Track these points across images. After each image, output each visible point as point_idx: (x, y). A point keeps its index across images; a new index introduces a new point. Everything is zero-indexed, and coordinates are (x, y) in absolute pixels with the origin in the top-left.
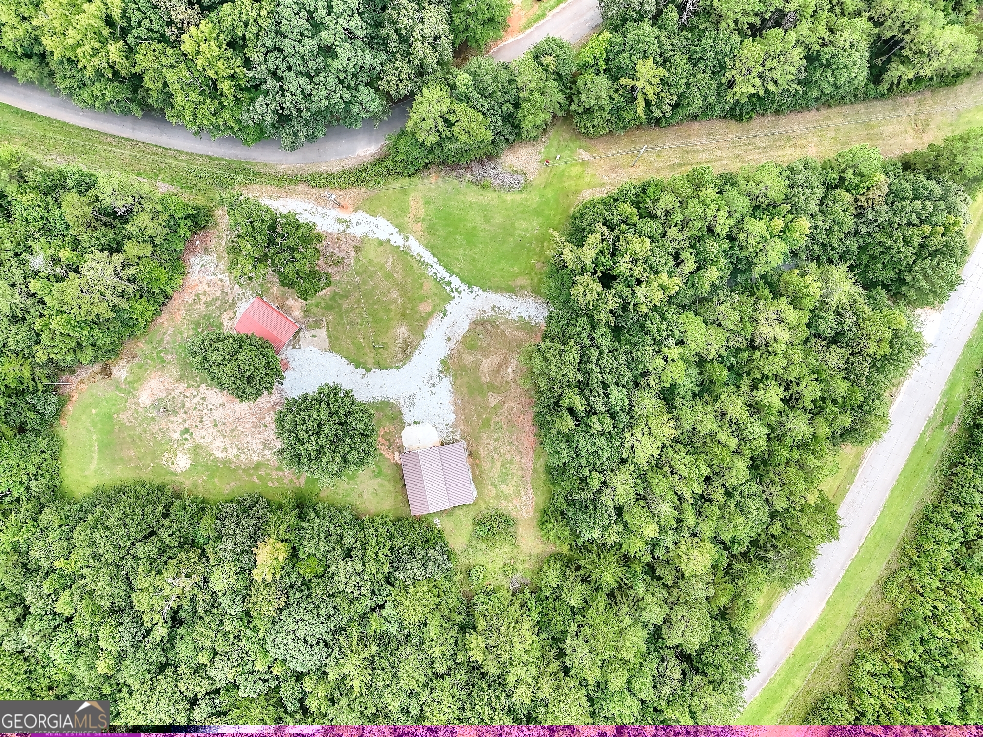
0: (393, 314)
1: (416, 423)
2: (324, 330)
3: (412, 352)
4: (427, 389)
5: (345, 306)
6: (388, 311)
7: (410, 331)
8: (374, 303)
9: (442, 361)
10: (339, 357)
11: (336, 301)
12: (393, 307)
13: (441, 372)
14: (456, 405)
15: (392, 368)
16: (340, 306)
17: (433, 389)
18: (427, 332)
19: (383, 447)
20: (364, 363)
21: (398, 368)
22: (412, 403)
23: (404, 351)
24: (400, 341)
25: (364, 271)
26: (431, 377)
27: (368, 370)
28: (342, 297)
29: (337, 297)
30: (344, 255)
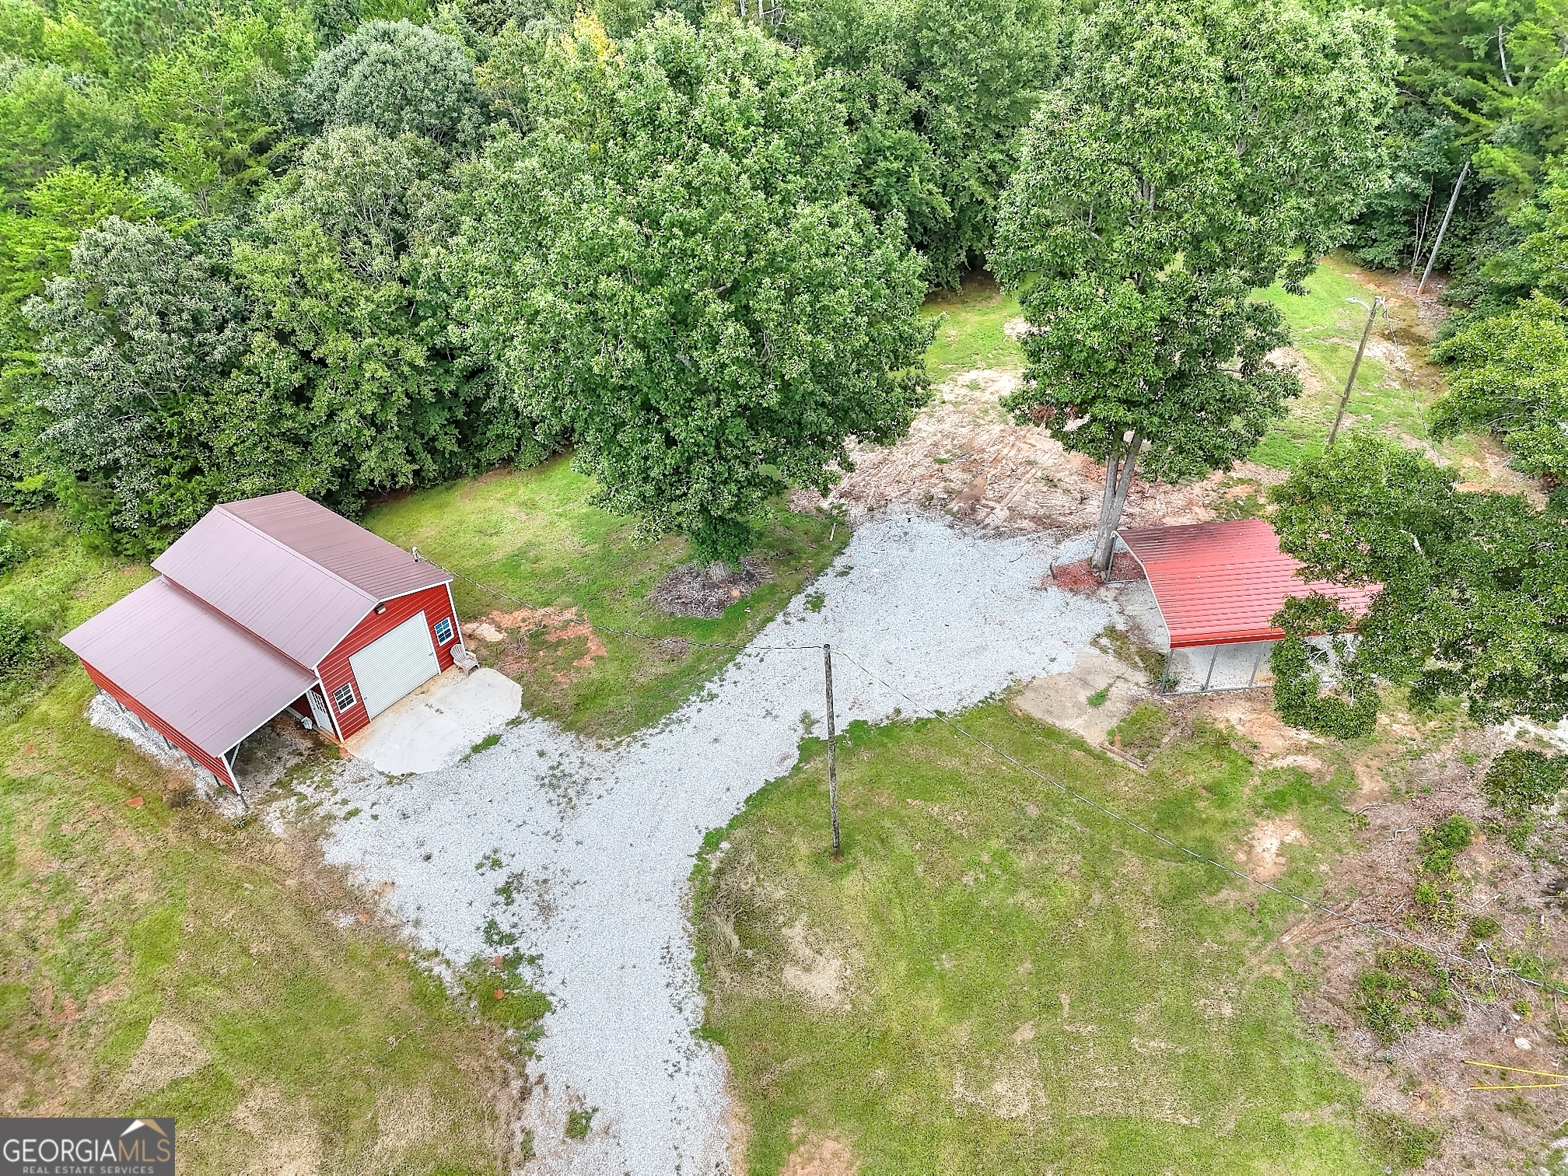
0: (931, 1003)
1: (492, 741)
2: (1095, 737)
3: (704, 940)
4: (527, 857)
5: (1132, 864)
6: (962, 1001)
7: (793, 1005)
8: (1049, 975)
9: (538, 1006)
10: (949, 706)
11: (1179, 854)
12: (962, 1033)
13: (513, 962)
14: (354, 900)
15: (736, 822)
16: (1149, 851)
17: (500, 878)
18: (710, 1064)
19: (557, 621)
20: (850, 752)
21: (712, 840)
22: (554, 780)
23: (745, 914)
24: (795, 934)
25: (1242, 1067)
26: (546, 910)
27: (808, 748)
28: (1184, 892)
29: (1198, 871)
30: (1410, 1059)
